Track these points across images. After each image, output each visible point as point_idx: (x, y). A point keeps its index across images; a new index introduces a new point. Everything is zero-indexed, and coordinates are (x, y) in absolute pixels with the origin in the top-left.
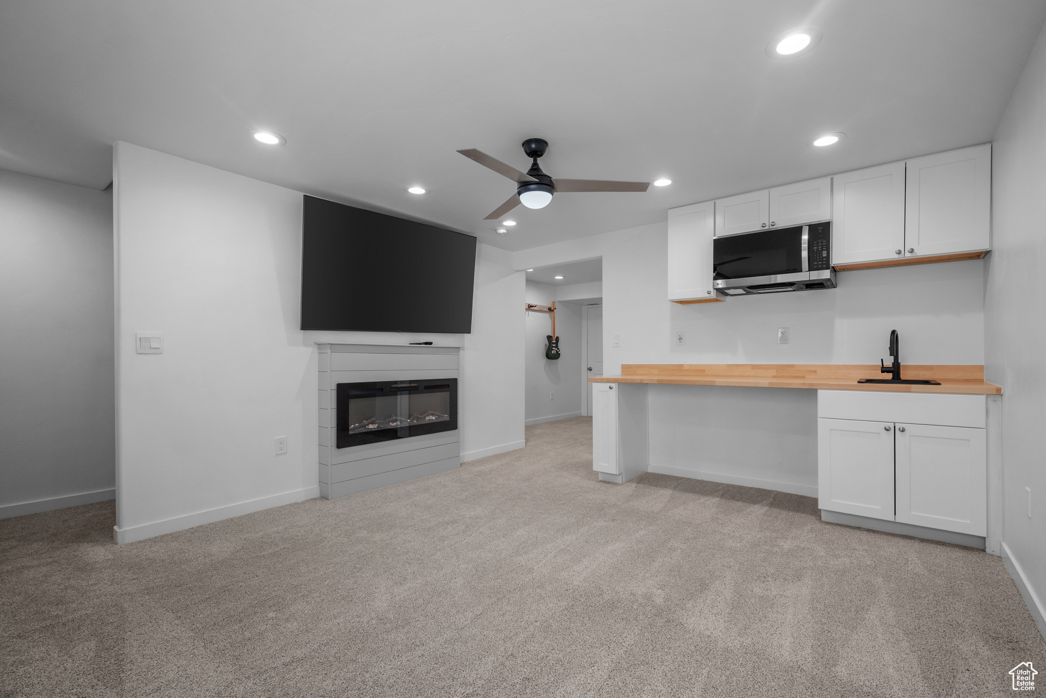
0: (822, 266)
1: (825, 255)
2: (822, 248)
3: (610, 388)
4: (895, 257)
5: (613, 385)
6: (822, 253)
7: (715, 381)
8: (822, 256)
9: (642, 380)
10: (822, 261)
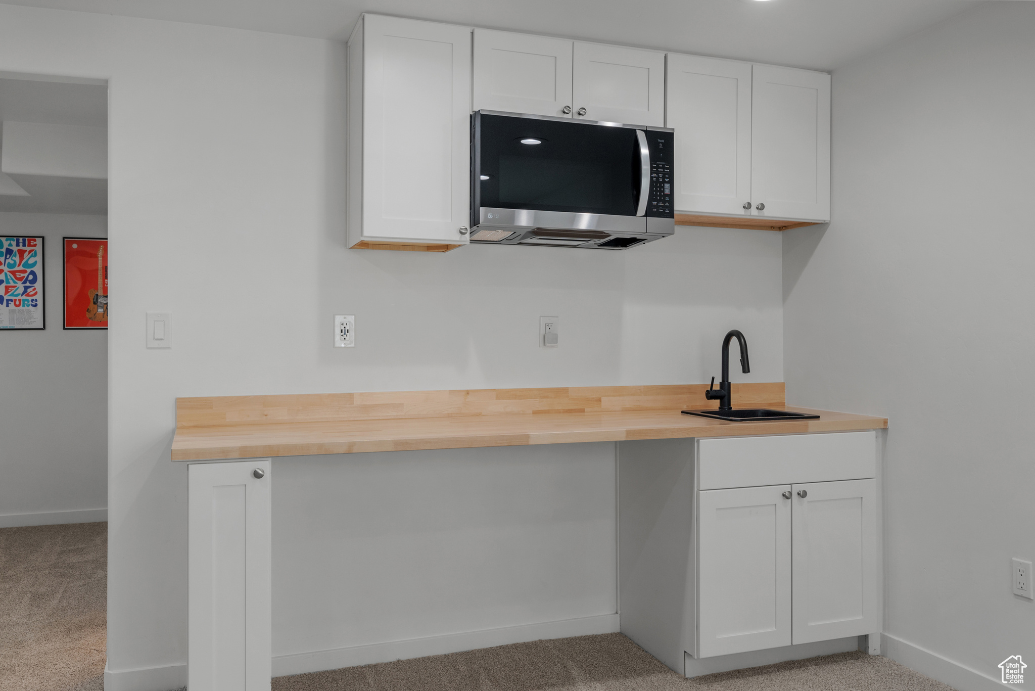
0: (664, 210)
1: (667, 192)
2: (664, 177)
3: (257, 475)
4: (740, 212)
5: (265, 466)
6: (663, 187)
7: (527, 436)
8: (663, 192)
9: (352, 445)
10: (664, 202)
